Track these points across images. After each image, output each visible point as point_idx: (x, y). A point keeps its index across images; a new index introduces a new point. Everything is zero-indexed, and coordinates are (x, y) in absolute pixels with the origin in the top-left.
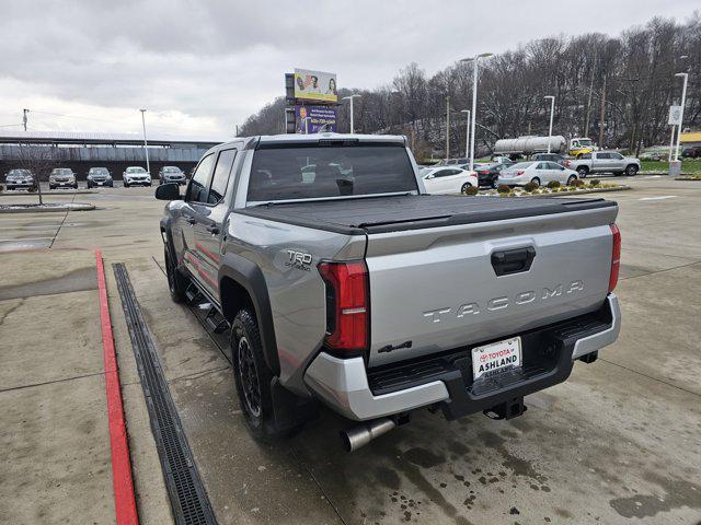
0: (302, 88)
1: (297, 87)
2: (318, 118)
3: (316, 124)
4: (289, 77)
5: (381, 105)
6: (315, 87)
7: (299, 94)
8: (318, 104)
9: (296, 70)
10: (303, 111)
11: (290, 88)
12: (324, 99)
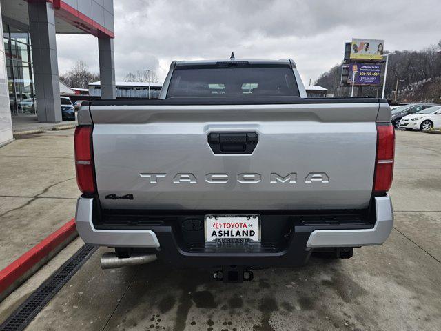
0: (356, 51)
1: (352, 51)
2: (366, 72)
3: (363, 76)
4: (348, 45)
5: (425, 61)
6: (366, 50)
7: (353, 56)
8: (367, 62)
9: (353, 39)
10: (355, 67)
11: (347, 53)
12: (373, 58)
